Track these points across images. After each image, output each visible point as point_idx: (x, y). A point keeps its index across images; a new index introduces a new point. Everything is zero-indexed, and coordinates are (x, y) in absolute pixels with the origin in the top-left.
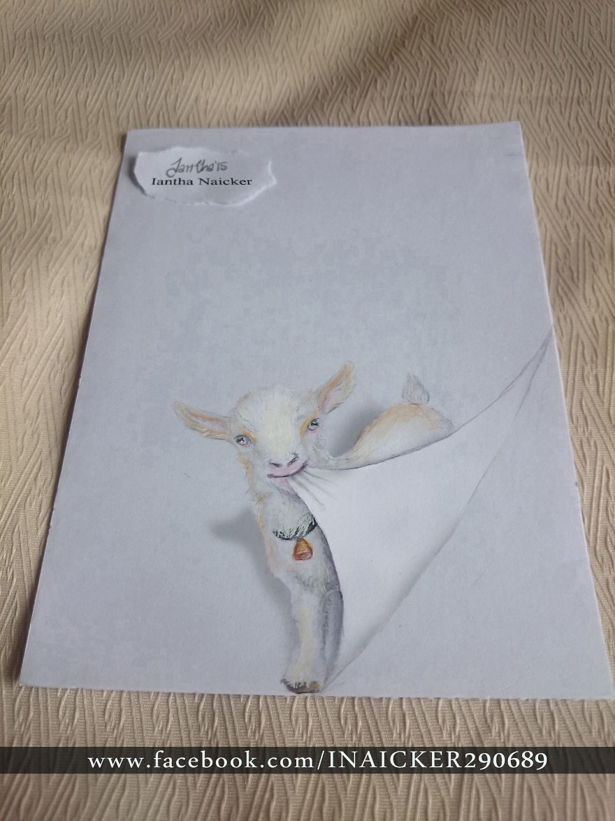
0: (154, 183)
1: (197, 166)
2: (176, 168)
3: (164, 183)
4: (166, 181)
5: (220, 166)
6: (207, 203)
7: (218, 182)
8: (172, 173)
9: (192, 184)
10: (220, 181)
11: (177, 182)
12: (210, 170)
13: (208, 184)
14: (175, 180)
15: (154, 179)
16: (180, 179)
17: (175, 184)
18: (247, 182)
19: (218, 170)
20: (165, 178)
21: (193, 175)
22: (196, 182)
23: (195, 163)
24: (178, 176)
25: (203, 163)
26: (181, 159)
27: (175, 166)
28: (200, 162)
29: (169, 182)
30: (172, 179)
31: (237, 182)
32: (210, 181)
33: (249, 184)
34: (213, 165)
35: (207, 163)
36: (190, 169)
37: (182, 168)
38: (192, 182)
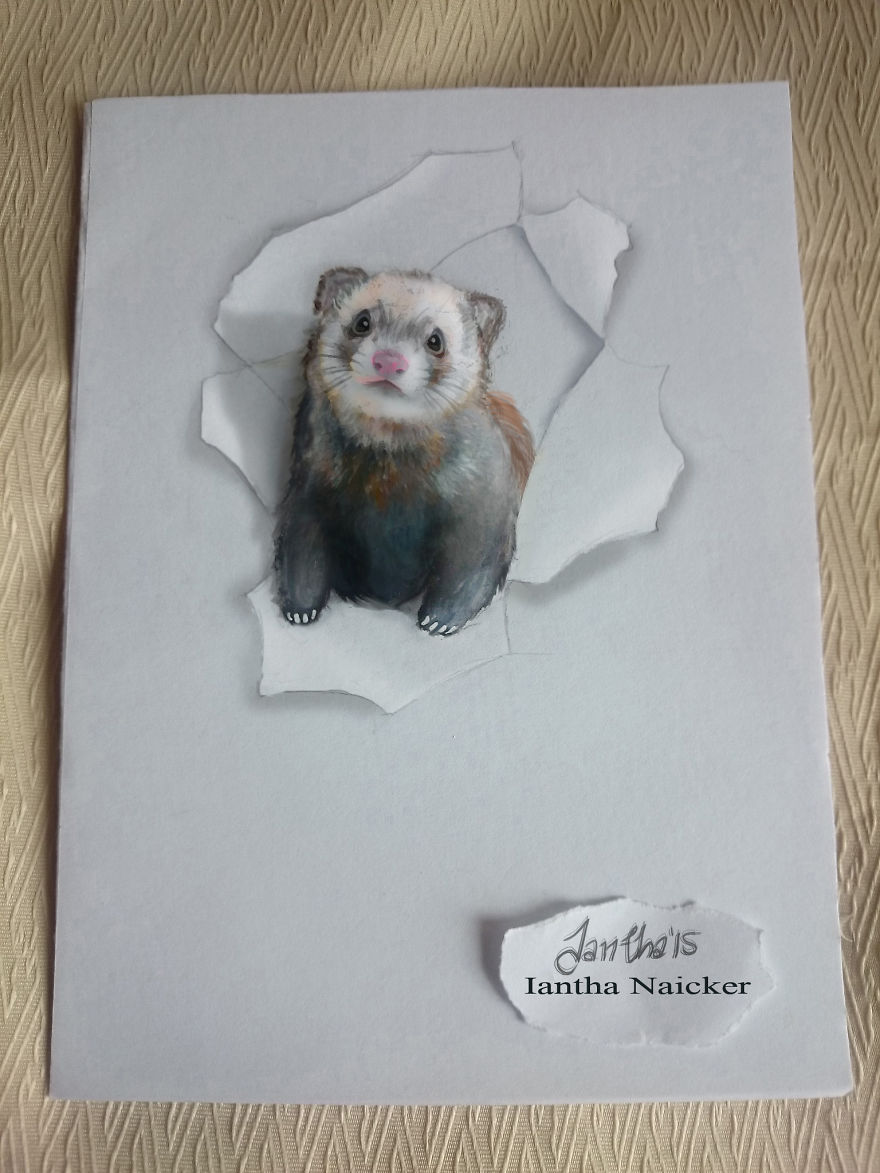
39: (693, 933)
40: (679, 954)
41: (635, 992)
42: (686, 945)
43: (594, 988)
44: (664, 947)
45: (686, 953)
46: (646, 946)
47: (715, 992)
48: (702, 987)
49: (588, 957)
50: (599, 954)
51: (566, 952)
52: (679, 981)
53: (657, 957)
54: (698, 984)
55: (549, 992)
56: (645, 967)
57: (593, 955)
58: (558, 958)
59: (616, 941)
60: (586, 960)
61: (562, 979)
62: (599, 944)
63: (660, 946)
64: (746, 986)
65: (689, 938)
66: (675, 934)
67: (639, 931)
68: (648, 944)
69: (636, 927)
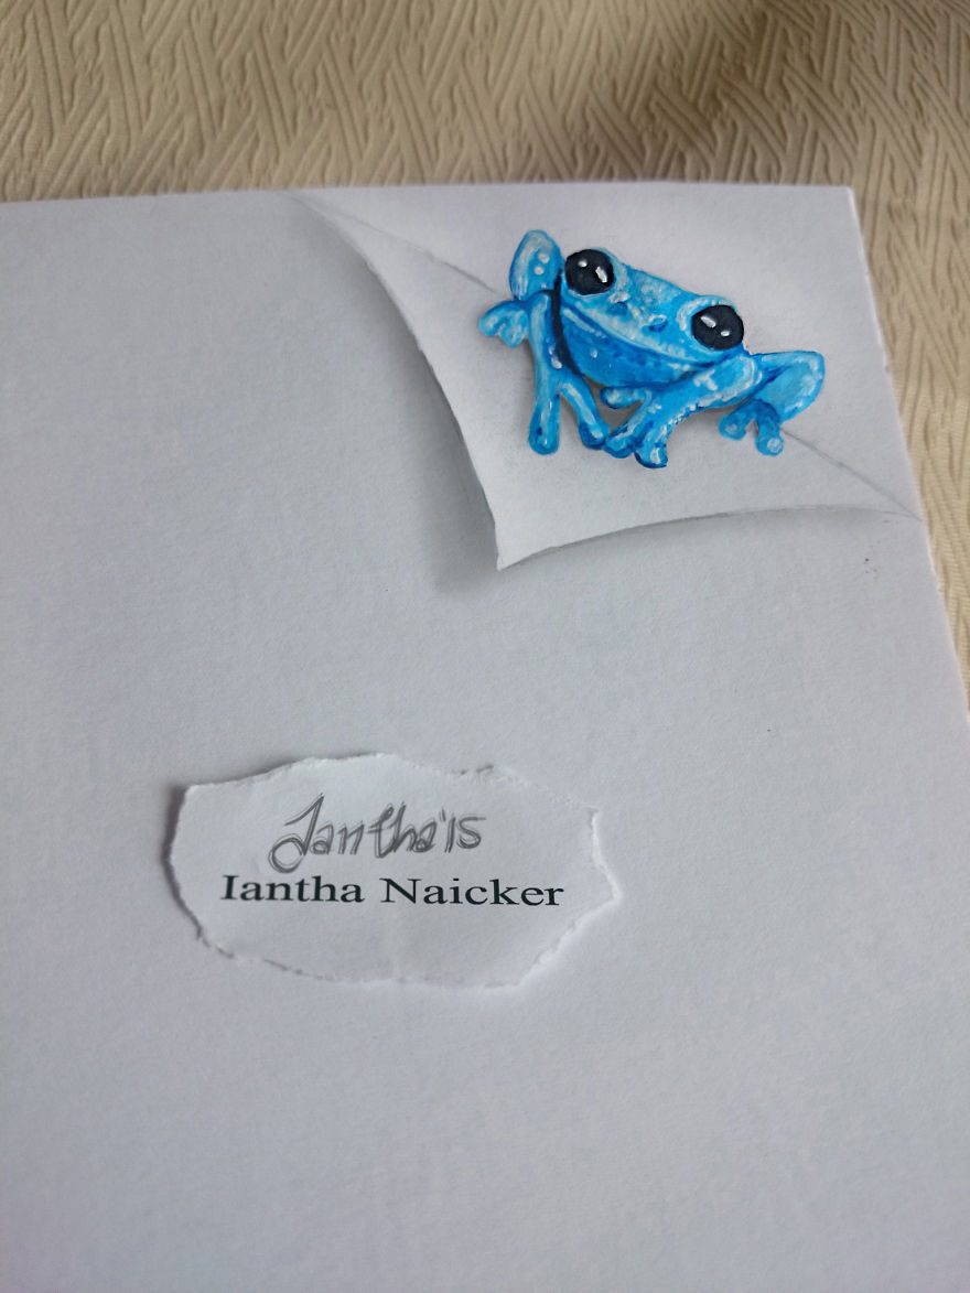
0: (229, 895)
1: (378, 829)
2: (303, 837)
3: (265, 892)
4: (273, 887)
5: (457, 832)
6: (402, 981)
7: (448, 895)
8: (288, 854)
9: (358, 899)
10: (456, 890)
11: (309, 892)
12: (422, 845)
13: (413, 899)
14: (301, 885)
15: (231, 879)
16: (318, 879)
17: (301, 897)
18: (546, 896)
19: (449, 848)
20: (267, 875)
21: (365, 868)
22: (374, 890)
23: (369, 822)
24: (311, 866)
25: (399, 818)
26: (320, 801)
27: (301, 830)
28: (386, 815)
29: (280, 892)
30: (292, 880)
31: (515, 896)
32: (421, 887)
33: (552, 902)
34: (433, 825)
35: (414, 819)
36: (351, 842)
37: (325, 834)
38: (358, 889)
39: (475, 819)
40: (455, 846)
41: (388, 900)
42: (465, 835)
43: (325, 893)
44: (432, 836)
45: (464, 845)
46: (405, 836)
47: (510, 902)
48: (490, 894)
49: (319, 848)
50: (336, 844)
51: (288, 841)
52: (456, 884)
53: (422, 850)
54: (483, 890)
55: (258, 897)
56: (404, 865)
57: (328, 846)
58: (275, 849)
59: (362, 827)
60: (316, 852)
61: (279, 878)
62: (336, 831)
63: (426, 835)
64: (556, 894)
65: (468, 824)
66: (449, 818)
67: (395, 814)
68: (408, 832)
69: (392, 809)
